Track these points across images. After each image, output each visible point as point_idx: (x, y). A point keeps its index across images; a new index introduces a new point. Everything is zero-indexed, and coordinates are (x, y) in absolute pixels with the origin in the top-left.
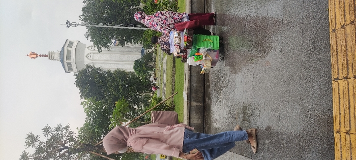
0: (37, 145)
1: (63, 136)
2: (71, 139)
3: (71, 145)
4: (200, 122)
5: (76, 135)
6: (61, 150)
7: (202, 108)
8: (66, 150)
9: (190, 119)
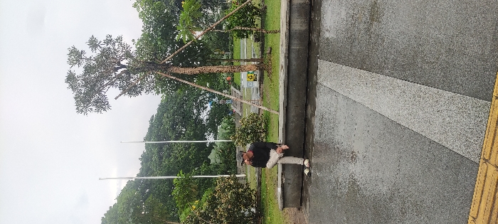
0: (84, 63)
1: (115, 52)
2: (128, 55)
3: (129, 64)
4: (304, 27)
5: (133, 49)
6: (116, 69)
7: (308, 7)
8: (123, 69)
9: (289, 23)
